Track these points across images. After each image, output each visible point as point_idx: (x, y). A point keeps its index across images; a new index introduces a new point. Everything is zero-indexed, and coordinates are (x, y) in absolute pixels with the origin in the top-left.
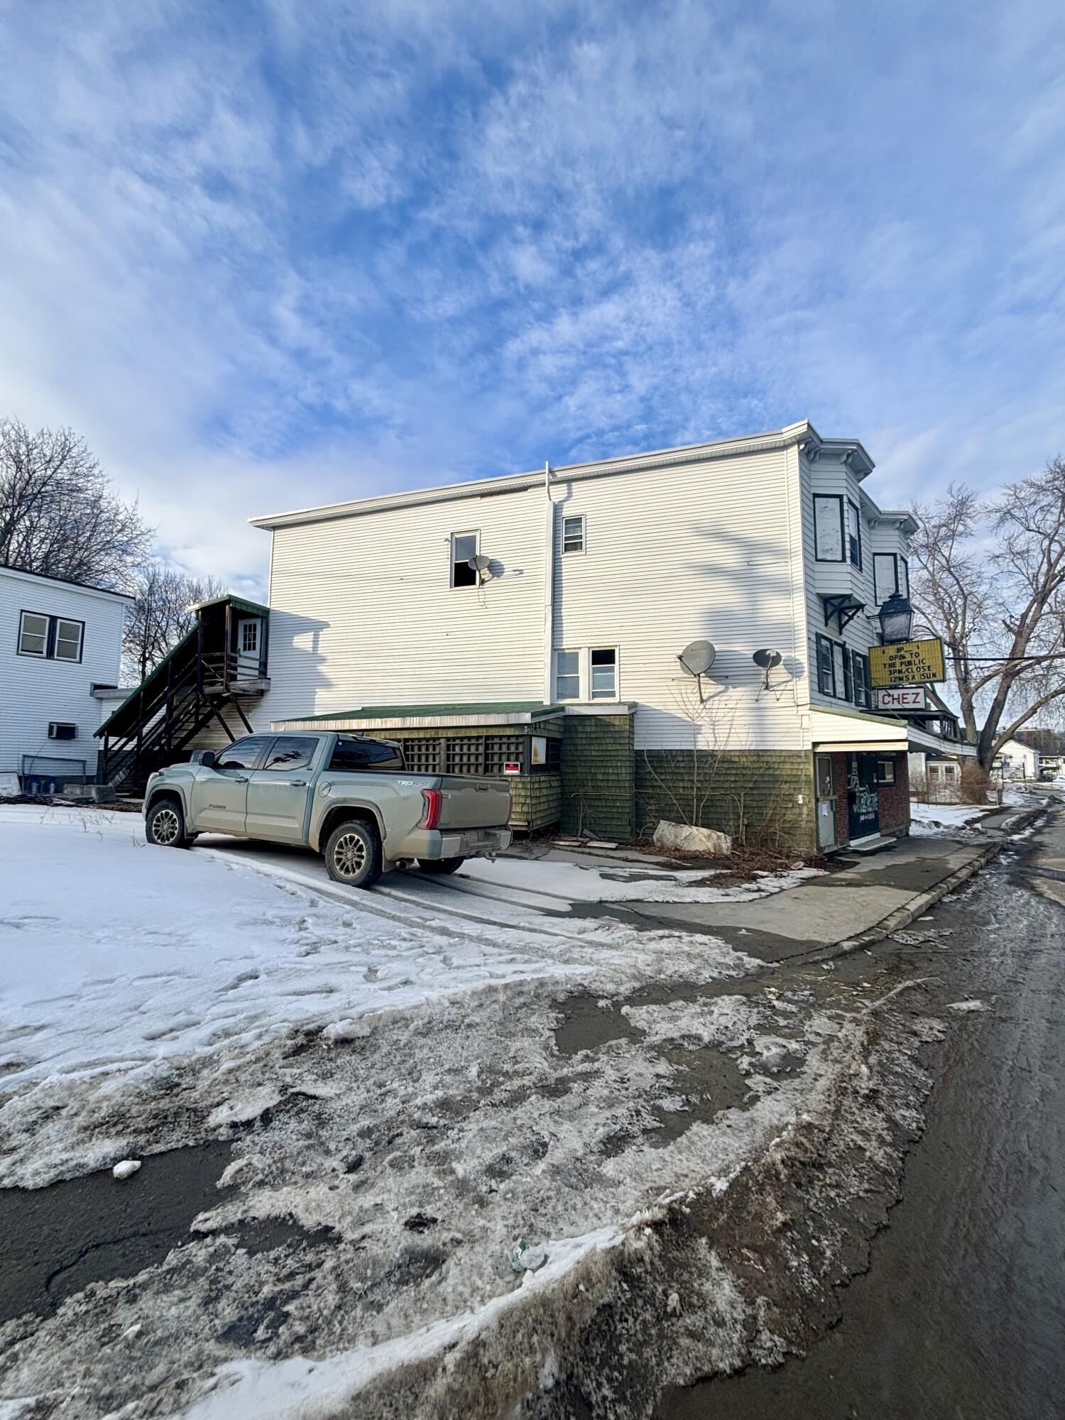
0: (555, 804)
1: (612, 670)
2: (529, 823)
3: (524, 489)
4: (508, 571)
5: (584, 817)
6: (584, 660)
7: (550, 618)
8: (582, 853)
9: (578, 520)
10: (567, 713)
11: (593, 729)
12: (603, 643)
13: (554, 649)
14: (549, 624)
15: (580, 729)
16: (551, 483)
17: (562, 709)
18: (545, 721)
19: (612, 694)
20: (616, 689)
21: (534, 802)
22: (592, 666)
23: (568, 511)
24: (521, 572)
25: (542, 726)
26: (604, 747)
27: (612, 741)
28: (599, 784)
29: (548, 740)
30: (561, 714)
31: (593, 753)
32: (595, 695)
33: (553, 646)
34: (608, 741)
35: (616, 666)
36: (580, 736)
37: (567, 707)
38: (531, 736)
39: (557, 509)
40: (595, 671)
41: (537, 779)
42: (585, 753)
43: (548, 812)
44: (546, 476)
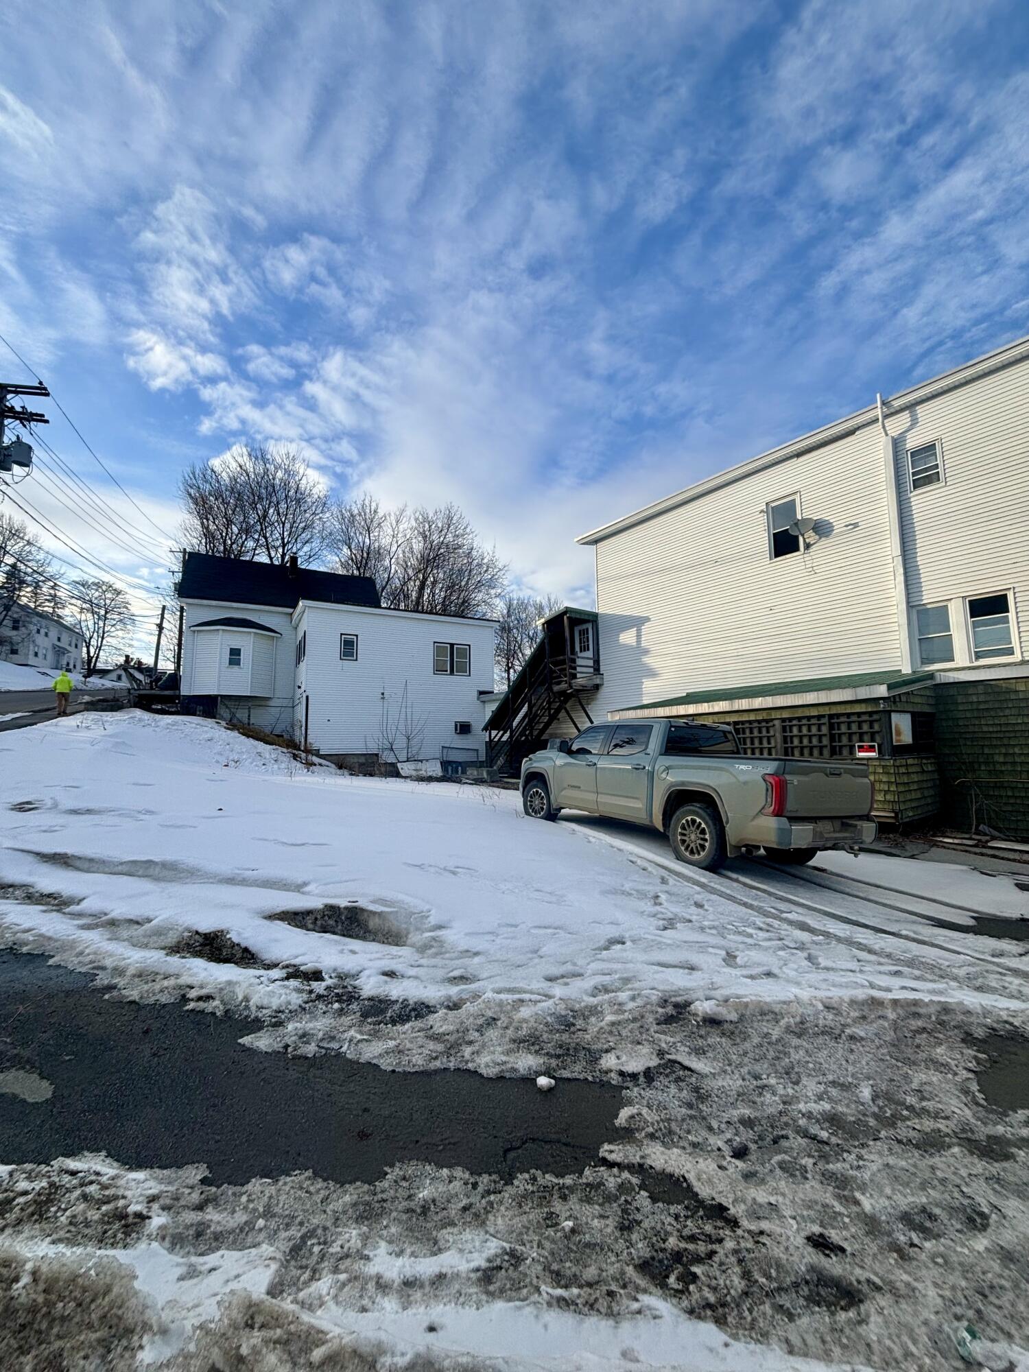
0: (932, 792)
1: (1006, 620)
2: (896, 814)
3: (851, 433)
4: (838, 527)
5: (978, 811)
6: (958, 616)
7: (901, 571)
8: (982, 854)
9: (929, 449)
10: (938, 681)
11: (982, 698)
12: (986, 588)
13: (910, 606)
14: (901, 578)
15: (960, 699)
16: (886, 416)
17: (931, 676)
18: (908, 693)
19: (1010, 652)
20: (1015, 643)
21: (901, 789)
22: (970, 620)
23: (913, 442)
24: (856, 525)
25: (904, 699)
26: (1003, 721)
27: (1014, 712)
28: (998, 767)
29: (914, 716)
30: (929, 683)
31: (985, 729)
32: (978, 656)
33: (908, 602)
34: (1007, 712)
35: (1011, 615)
36: (961, 708)
37: (937, 674)
38: (890, 712)
39: (897, 443)
40: (975, 625)
41: (904, 762)
42: (971, 729)
43: (923, 802)
44: (879, 410)
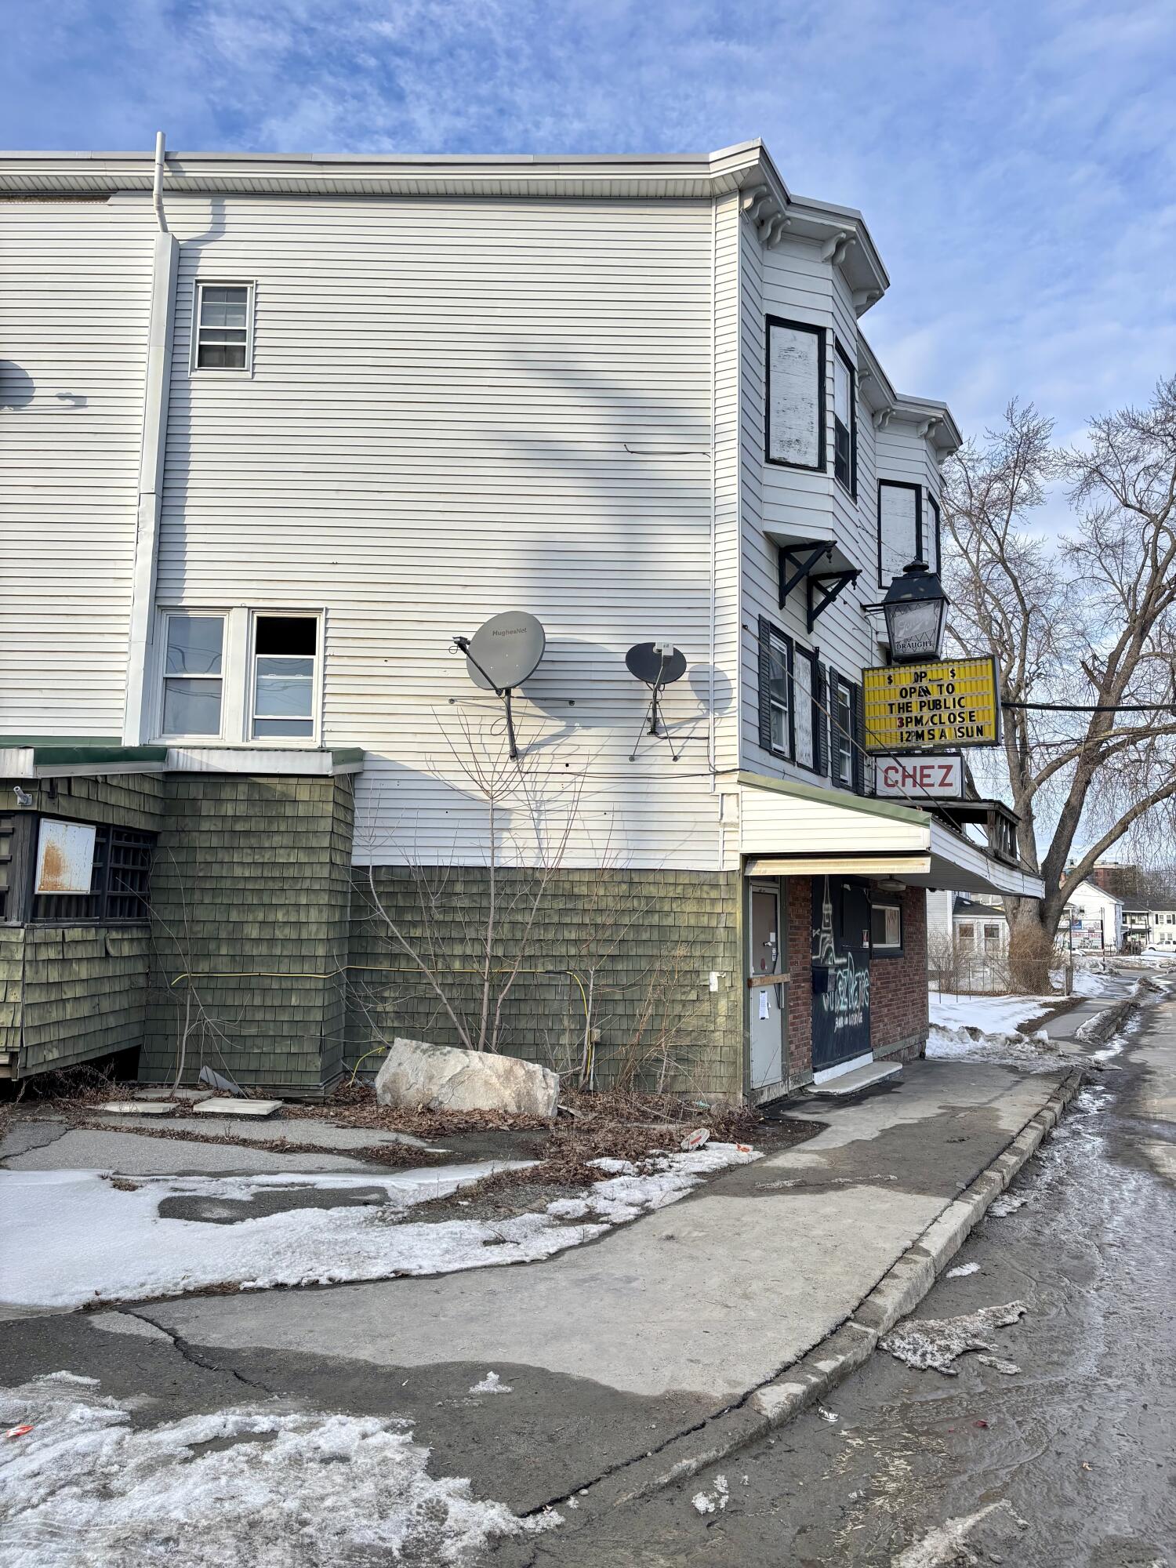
0: (122, 1002)
1: (308, 669)
2: (13, 1056)
3: (99, 194)
4: (44, 391)
5: (195, 1037)
6: (238, 637)
7: (150, 527)
9: (233, 293)
10: (172, 767)
11: (242, 810)
12: (288, 600)
13: (158, 606)
14: (148, 542)
15: (207, 808)
16: (169, 191)
17: (162, 754)
18: (93, 781)
19: (304, 728)
20: (316, 715)
21: (37, 997)
22: (255, 657)
23: (213, 266)
24: (80, 401)
25: (79, 790)
26: (267, 857)
27: (287, 840)
28: (248, 949)
29: (103, 830)
30: (155, 767)
31: (238, 872)
32: (260, 727)
33: (155, 597)
34: (277, 840)
35: (317, 659)
36: (206, 826)
37: (174, 751)
38: (37, 816)
39: (182, 257)
40: (261, 671)
41: (55, 935)
42: (216, 870)
43: (92, 1027)
44: (157, 168)
